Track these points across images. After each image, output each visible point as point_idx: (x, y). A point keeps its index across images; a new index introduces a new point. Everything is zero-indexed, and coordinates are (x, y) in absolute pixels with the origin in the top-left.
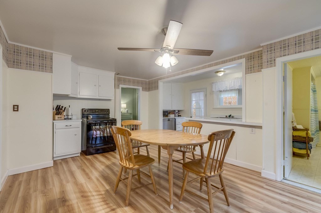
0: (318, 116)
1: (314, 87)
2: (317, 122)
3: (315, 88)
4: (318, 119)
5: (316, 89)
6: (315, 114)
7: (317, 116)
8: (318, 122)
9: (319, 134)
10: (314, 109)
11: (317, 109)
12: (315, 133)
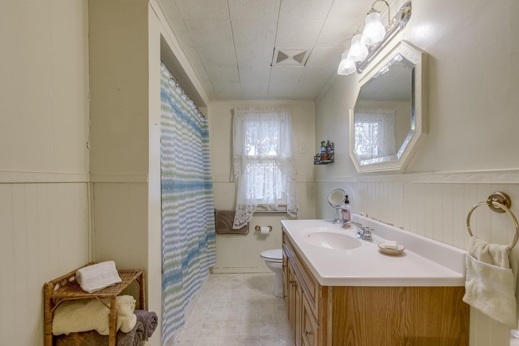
0: (213, 197)
1: (204, 122)
2: (210, 213)
3: (205, 127)
4: (213, 207)
5: (208, 129)
6: (206, 193)
7: (210, 198)
8: (213, 215)
9: (215, 242)
10: (203, 180)
11: (211, 181)
12: (206, 240)
